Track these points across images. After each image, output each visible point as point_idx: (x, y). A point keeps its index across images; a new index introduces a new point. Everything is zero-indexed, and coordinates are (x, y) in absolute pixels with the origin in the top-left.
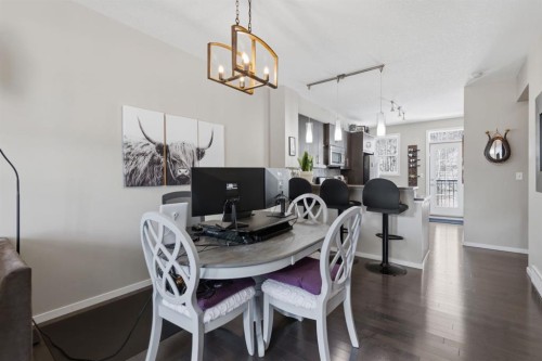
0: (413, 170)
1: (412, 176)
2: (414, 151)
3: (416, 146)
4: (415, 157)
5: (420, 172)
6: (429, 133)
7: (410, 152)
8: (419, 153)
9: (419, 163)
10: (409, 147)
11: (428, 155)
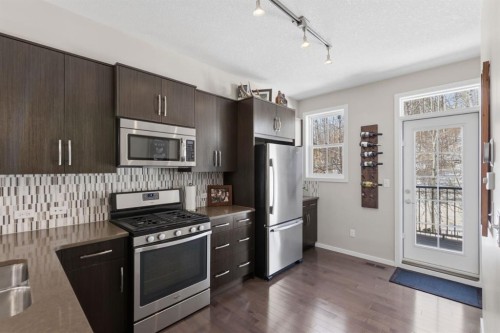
0: (370, 170)
1: (368, 184)
2: (371, 135)
3: (375, 127)
4: (373, 146)
5: (383, 176)
6: (402, 100)
7: (364, 138)
8: (381, 140)
9: (380, 159)
10: (363, 129)
11: (399, 143)
